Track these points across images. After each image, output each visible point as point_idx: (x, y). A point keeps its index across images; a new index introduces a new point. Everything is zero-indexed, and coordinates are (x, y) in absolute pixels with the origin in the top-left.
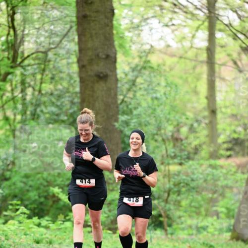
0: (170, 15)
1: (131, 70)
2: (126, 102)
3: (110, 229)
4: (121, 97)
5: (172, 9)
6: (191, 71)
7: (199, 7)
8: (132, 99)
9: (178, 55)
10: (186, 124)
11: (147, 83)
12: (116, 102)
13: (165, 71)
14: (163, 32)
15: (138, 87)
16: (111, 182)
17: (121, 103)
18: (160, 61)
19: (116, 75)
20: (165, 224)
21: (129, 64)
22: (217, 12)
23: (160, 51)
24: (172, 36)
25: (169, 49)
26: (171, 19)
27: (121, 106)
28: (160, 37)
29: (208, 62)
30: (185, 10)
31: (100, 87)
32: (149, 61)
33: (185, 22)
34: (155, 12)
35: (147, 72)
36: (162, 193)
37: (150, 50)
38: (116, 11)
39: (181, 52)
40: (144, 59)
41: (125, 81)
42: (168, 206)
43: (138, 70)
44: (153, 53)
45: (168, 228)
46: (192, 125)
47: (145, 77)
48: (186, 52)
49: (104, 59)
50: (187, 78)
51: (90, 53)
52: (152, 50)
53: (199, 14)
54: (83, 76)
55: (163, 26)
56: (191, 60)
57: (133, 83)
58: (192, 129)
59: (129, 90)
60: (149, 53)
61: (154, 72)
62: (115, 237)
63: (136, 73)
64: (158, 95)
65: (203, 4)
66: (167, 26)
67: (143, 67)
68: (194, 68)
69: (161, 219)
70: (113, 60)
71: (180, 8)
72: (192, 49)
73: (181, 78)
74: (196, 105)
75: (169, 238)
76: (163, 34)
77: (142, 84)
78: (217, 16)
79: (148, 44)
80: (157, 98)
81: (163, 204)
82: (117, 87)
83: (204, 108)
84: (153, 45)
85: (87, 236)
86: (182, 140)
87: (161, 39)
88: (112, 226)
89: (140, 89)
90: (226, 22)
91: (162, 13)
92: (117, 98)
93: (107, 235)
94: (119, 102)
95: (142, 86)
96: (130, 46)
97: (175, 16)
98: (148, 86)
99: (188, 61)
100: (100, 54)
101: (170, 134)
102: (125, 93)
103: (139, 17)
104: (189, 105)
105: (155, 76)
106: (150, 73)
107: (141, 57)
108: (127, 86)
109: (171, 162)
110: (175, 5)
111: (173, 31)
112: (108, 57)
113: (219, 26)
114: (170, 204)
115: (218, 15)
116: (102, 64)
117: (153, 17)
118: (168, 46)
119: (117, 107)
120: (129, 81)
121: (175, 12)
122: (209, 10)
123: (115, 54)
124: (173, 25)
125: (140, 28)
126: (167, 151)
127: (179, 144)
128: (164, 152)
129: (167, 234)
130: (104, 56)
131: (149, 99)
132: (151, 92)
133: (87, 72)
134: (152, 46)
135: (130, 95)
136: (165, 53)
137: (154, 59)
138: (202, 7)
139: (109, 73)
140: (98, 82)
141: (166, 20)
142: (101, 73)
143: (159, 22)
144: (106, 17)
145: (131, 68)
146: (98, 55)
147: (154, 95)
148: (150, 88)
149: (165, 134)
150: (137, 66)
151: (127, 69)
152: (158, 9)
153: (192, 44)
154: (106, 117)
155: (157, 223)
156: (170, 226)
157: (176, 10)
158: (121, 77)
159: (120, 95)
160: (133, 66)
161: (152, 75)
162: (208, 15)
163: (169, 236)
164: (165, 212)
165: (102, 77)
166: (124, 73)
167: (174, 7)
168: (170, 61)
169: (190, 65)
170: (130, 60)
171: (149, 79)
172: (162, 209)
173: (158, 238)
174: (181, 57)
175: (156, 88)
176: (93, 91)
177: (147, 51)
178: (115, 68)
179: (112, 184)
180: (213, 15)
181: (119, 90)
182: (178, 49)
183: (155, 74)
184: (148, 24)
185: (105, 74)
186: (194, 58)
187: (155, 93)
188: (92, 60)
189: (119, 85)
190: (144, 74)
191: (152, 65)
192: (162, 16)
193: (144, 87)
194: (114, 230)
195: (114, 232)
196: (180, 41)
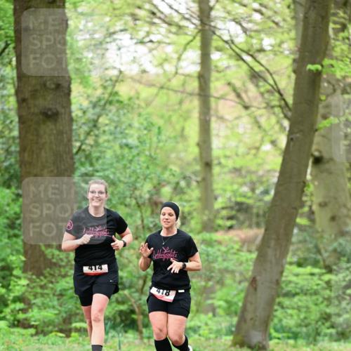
0: (146, 28)
1: (91, 105)
2: (84, 150)
3: (61, 331)
4: (78, 144)
5: (148, 19)
6: (176, 107)
7: (187, 16)
8: (92, 146)
9: (158, 85)
10: (169, 183)
11: (114, 124)
12: (70, 151)
13: (139, 106)
14: (136, 52)
15: (102, 129)
16: (63, 264)
17: (77, 153)
18: (132, 93)
19: (70, 112)
20: (140, 323)
21: (88, 96)
22: (213, 24)
23: (132, 78)
24: (150, 57)
25: (145, 75)
26: (148, 34)
27: (77, 157)
28: (132, 58)
29: (200, 95)
30: (167, 20)
31: (48, 129)
32: (116, 93)
33: (168, 37)
34: (125, 24)
35: (113, 108)
36: (135, 280)
37: (118, 77)
38: (70, 22)
39: (163, 80)
40: (109, 90)
41: (83, 121)
42: (144, 298)
43: (102, 105)
44: (122, 81)
45: (144, 330)
46: (178, 183)
47: (110, 115)
48: (169, 80)
49: (53, 89)
50: (170, 117)
52: (121, 77)
53: (187, 27)
54: (24, 114)
55: (136, 43)
56: (176, 91)
57: (95, 124)
58: (177, 189)
59: (88, 134)
60: (116, 81)
61: (123, 108)
62: (69, 342)
63: (98, 110)
64: (130, 141)
65: (193, 12)
66: (142, 42)
67: (108, 101)
68: (181, 103)
69: (134, 316)
70: (66, 91)
71: (160, 18)
72: (178, 76)
73: (162, 117)
74: (182, 155)
75: (145, 344)
76: (135, 55)
77: (107, 125)
78: (212, 29)
79: (115, 68)
80: (127, 145)
81: (136, 295)
82: (71, 130)
83: (195, 159)
84: (122, 70)
85: (30, 340)
87: (134, 60)
88: (64, 327)
89: (104, 132)
90: (226, 38)
91: (135, 24)
92: (71, 145)
93: (58, 339)
94: (75, 150)
95: (106, 128)
96: (90, 71)
97: (153, 29)
98: (116, 127)
99: (171, 92)
100: (48, 83)
101: (147, 196)
102: (82, 137)
103: (104, 30)
104: (173, 155)
105: (125, 114)
106: (118, 110)
107: (105, 88)
108: (85, 128)
110: (154, 14)
111: (151, 50)
112: (58, 86)
113: (215, 42)
115: (215, 27)
116: (50, 97)
117: (122, 31)
118: (144, 71)
119: (72, 158)
120: (89, 121)
121: (154, 24)
122: (201, 21)
123: (70, 83)
124: (151, 41)
125: (104, 46)
126: (143, 221)
127: (158, 210)
128: (139, 222)
129: (142, 338)
130: (53, 86)
131: (117, 147)
132: (120, 136)
133: (29, 108)
134: (121, 72)
135: (90, 141)
136: (140, 82)
137: (124, 90)
138: (191, 16)
139: (61, 110)
140: (44, 122)
141: (141, 34)
142: (50, 109)
143: (131, 39)
145: (91, 102)
146: (45, 85)
147: (124, 141)
148: (119, 131)
149: (141, 197)
150: (100, 100)
151: (85, 104)
152: (129, 18)
153: (177, 69)
154: (55, 171)
155: (128, 322)
156: (146, 326)
157: (156, 21)
158: (77, 115)
159: (76, 141)
160: (94, 100)
161: (121, 112)
162: (200, 27)
163: (146, 340)
164: (139, 307)
165: (51, 116)
166: (81, 109)
167: (152, 16)
168: (146, 92)
169: (175, 98)
170: (90, 91)
171: (116, 119)
172: (135, 302)
173: (129, 343)
174: (162, 88)
175: (127, 131)
176: (38, 135)
177: (114, 79)
178: (69, 103)
179: (64, 267)
180: (207, 27)
181: (74, 134)
182: (158, 75)
183: (125, 111)
184: (115, 40)
185: (54, 111)
186: (181, 89)
187: (125, 138)
188: (36, 91)
189: (74, 127)
190: (110, 111)
191: (121, 99)
192: (135, 28)
193: (110, 130)
194: (68, 333)
195: (68, 336)
196: (161, 65)
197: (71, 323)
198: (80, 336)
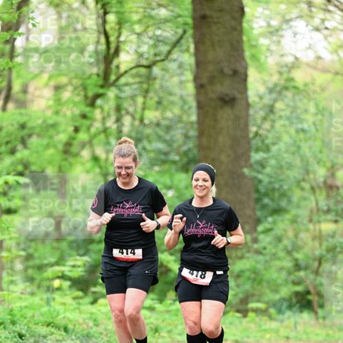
0: (321, 15)
1: (267, 92)
2: (260, 135)
3: (238, 311)
4: (254, 129)
5: (324, 7)
8: (269, 131)
9: (333, 71)
11: (290, 110)
12: (247, 135)
13: (315, 92)
14: (311, 38)
15: (278, 115)
17: (254, 137)
18: (308, 80)
19: (246, 98)
20: (315, 304)
21: (265, 83)
23: (308, 65)
24: (325, 44)
25: (320, 61)
26: (323, 21)
28: (308, 46)
30: (342, 7)
31: (226, 114)
32: (292, 80)
34: (301, 11)
35: (289, 94)
36: (311, 262)
37: (293, 63)
38: (247, 10)
39: (337, 66)
40: (285, 76)
41: (260, 106)
42: (319, 279)
43: (278, 91)
44: (298, 67)
45: (319, 310)
47: (287, 101)
49: (230, 75)
51: (211, 67)
52: (296, 64)
54: (202, 99)
55: (312, 30)
57: (271, 109)
59: (264, 119)
60: (292, 67)
61: (299, 94)
62: (246, 322)
63: (274, 95)
64: (305, 126)
66: (317, 29)
67: (284, 87)
69: (310, 297)
70: (243, 77)
71: (336, 6)
75: (320, 324)
77: (284, 110)
79: (292, 55)
80: (303, 130)
81: (312, 276)
82: (248, 115)
84: (298, 56)
86: (338, 188)
87: (310, 47)
88: (241, 307)
89: (281, 117)
92: (248, 130)
93: (235, 319)
95: (282, 114)
96: (266, 57)
97: (328, 16)
98: (292, 113)
100: (225, 70)
101: (322, 180)
103: (279, 17)
105: (300, 100)
106: (294, 96)
107: (281, 73)
108: (262, 113)
109: (323, 217)
111: (326, 37)
112: (235, 73)
114: (322, 276)
116: (227, 82)
117: (297, 18)
118: (319, 58)
119: (249, 142)
120: (265, 106)
123: (246, 68)
125: (280, 33)
126: (317, 204)
127: (334, 193)
128: (314, 204)
129: (317, 318)
130: (230, 72)
131: (292, 131)
132: (295, 121)
133: (207, 94)
134: (296, 58)
135: (267, 125)
136: (315, 68)
137: (300, 77)
139: (238, 96)
140: (221, 107)
141: (317, 22)
142: (227, 95)
143: (307, 26)
144: (234, 18)
145: (267, 88)
146: (221, 71)
147: (300, 126)
148: (295, 116)
149: (315, 180)
150: (276, 85)
151: (262, 90)
152: (304, 6)
154: (232, 156)
155: (304, 302)
156: (322, 306)
157: (331, 8)
158: (254, 101)
159: (253, 125)
160: (270, 85)
161: (297, 97)
163: (321, 321)
164: (315, 287)
165: (228, 101)
166: (258, 95)
167: (327, 3)
168: (321, 78)
170: (266, 78)
171: (291, 104)
172: (311, 283)
173: (305, 324)
174: (337, 73)
175: (303, 117)
176: (216, 121)
177: (290, 65)
178: (245, 89)
181: (251, 119)
182: (333, 61)
183: (301, 97)
184: (291, 27)
185: (231, 96)
187: (300, 123)
188: (213, 77)
189: (251, 112)
190: (286, 97)
191: (297, 84)
193: (286, 115)
194: (244, 313)
195: (245, 316)
196: (336, 52)
197: (247, 304)
198: (257, 316)
